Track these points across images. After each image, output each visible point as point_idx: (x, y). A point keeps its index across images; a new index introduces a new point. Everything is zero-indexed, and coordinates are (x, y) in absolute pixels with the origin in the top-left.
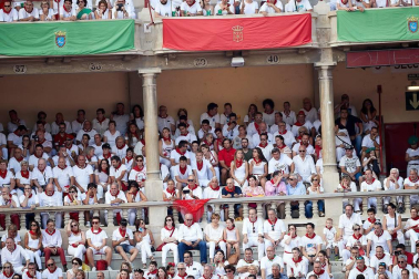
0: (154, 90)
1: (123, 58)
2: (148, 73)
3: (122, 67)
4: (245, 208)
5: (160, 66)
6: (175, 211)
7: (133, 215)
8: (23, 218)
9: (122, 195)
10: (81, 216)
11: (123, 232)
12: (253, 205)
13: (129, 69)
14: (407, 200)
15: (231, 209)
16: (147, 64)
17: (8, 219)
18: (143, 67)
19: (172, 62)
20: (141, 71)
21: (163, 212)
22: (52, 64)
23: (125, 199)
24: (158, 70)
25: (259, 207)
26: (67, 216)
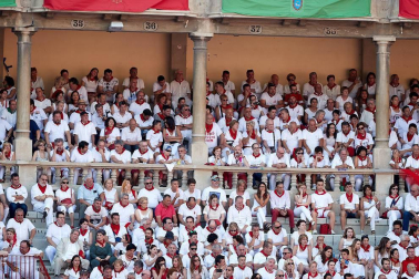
0: (387, 58)
1: (358, 24)
2: (383, 40)
3: (357, 33)
5: (395, 35)
6: (401, 180)
7: (359, 181)
8: (251, 177)
9: (349, 161)
10: (308, 178)
13: (363, 36)
16: (383, 31)
17: (236, 177)
18: (377, 34)
19: (407, 31)
20: (376, 38)
21: (390, 180)
22: (288, 26)
23: (352, 165)
24: (393, 39)
26: (294, 178)
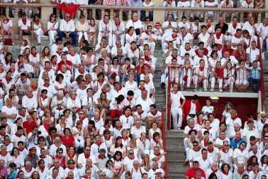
4: (103, 12)
11: (25, 22)
12: (108, 10)
14: (206, 14)
15: (94, 12)
25: (112, 12)
